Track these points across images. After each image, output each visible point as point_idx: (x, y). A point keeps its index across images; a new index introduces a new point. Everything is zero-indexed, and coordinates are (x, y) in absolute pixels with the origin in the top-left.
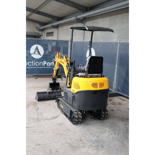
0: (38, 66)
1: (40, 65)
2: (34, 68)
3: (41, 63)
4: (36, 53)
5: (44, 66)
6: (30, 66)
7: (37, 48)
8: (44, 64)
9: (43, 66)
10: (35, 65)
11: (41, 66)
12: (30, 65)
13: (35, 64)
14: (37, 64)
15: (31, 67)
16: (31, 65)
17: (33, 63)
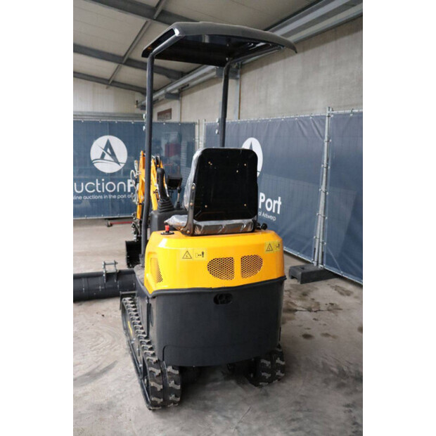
0: (112, 194)
1: (118, 191)
2: (101, 197)
3: (120, 185)
4: (107, 157)
5: (130, 193)
6: (92, 194)
7: (108, 145)
8: (130, 186)
9: (127, 193)
10: (103, 191)
11: (122, 192)
12: (92, 190)
13: (105, 187)
14: (111, 187)
15: (95, 197)
16: (94, 191)
17: (98, 184)
